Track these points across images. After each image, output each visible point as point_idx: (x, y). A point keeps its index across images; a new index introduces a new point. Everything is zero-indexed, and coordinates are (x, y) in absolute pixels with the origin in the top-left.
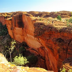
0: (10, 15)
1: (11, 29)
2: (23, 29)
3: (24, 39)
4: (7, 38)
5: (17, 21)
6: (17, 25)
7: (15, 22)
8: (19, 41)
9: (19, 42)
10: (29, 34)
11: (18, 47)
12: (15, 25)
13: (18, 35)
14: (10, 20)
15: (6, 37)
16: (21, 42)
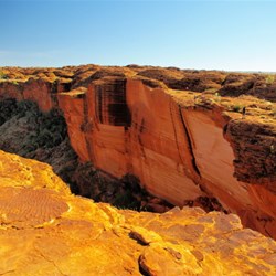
0: (67, 77)
1: (82, 129)
2: (126, 129)
3: (130, 166)
4: (62, 158)
5: (106, 102)
6: (106, 114)
7: (100, 107)
8: (108, 171)
9: (110, 175)
10: (153, 150)
11: (109, 193)
12: (101, 116)
13: (108, 152)
14: (80, 96)
15: (56, 153)
16: (120, 177)
